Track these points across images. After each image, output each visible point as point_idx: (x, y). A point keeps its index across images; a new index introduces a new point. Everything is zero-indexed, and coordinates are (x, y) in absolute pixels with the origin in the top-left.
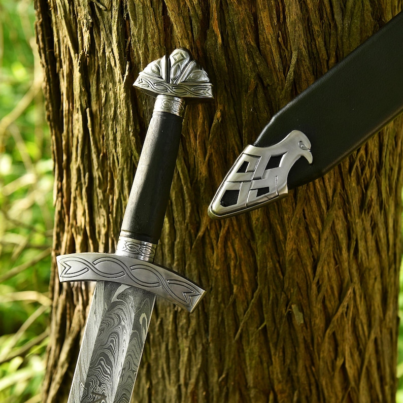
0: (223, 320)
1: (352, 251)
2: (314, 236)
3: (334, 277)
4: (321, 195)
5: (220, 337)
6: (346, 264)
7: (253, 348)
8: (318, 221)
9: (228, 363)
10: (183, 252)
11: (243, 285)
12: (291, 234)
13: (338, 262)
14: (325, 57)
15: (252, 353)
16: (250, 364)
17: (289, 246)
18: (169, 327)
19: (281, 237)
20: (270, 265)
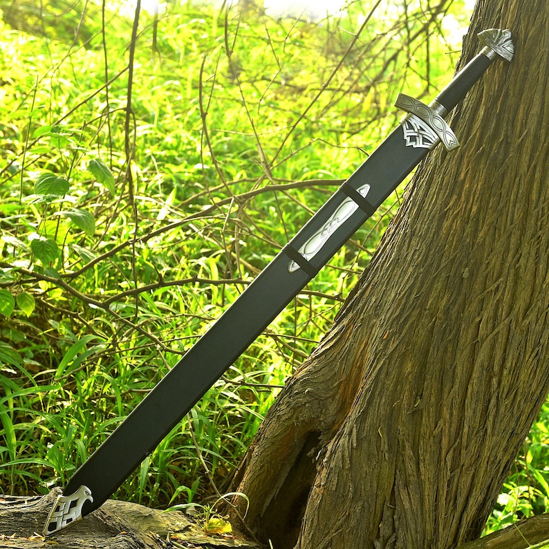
0: (433, 263)
1: (515, 260)
2: (497, 236)
3: (498, 267)
4: (510, 214)
5: (427, 272)
6: (508, 265)
7: (438, 285)
8: (502, 229)
9: (423, 290)
10: (434, 217)
11: (451, 247)
12: (485, 228)
13: (504, 260)
14: (543, 140)
15: (437, 289)
16: (434, 294)
17: (481, 234)
18: (409, 258)
19: (480, 228)
20: (468, 240)
